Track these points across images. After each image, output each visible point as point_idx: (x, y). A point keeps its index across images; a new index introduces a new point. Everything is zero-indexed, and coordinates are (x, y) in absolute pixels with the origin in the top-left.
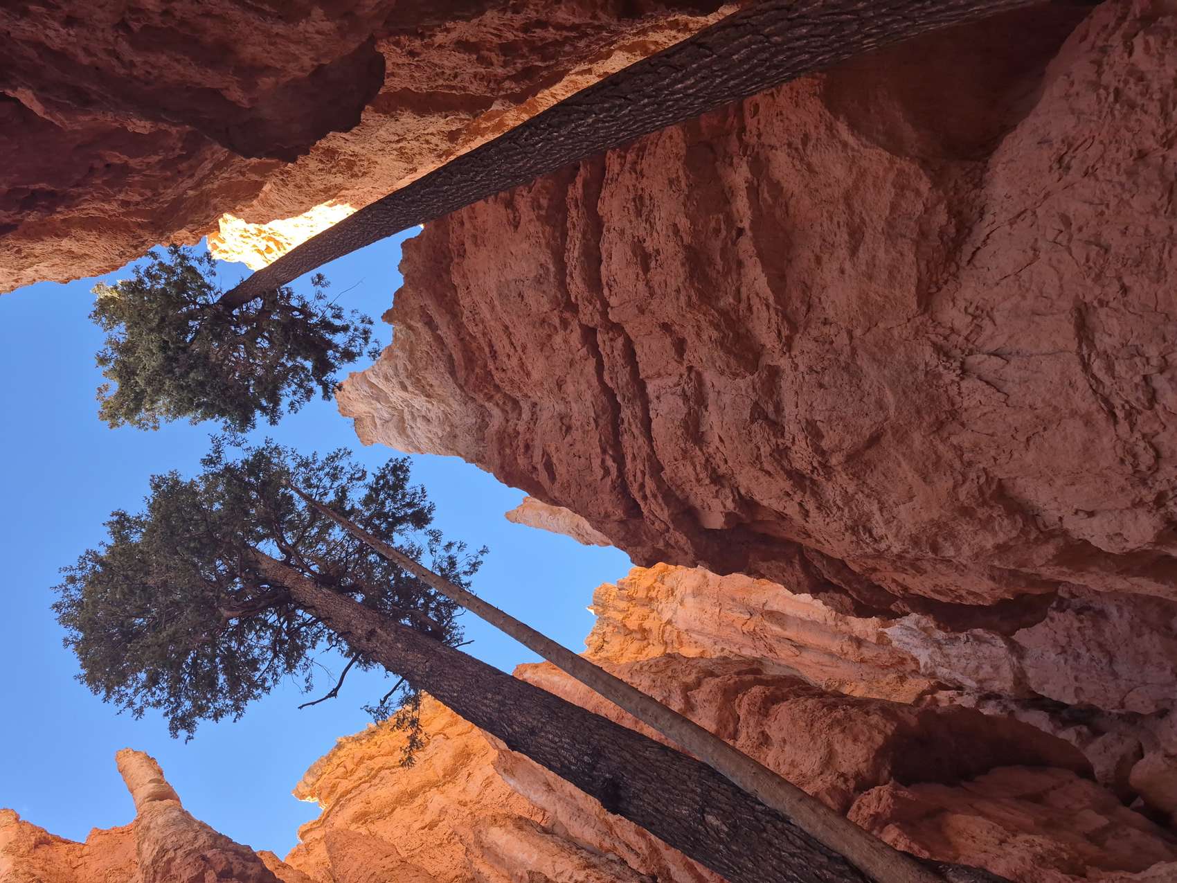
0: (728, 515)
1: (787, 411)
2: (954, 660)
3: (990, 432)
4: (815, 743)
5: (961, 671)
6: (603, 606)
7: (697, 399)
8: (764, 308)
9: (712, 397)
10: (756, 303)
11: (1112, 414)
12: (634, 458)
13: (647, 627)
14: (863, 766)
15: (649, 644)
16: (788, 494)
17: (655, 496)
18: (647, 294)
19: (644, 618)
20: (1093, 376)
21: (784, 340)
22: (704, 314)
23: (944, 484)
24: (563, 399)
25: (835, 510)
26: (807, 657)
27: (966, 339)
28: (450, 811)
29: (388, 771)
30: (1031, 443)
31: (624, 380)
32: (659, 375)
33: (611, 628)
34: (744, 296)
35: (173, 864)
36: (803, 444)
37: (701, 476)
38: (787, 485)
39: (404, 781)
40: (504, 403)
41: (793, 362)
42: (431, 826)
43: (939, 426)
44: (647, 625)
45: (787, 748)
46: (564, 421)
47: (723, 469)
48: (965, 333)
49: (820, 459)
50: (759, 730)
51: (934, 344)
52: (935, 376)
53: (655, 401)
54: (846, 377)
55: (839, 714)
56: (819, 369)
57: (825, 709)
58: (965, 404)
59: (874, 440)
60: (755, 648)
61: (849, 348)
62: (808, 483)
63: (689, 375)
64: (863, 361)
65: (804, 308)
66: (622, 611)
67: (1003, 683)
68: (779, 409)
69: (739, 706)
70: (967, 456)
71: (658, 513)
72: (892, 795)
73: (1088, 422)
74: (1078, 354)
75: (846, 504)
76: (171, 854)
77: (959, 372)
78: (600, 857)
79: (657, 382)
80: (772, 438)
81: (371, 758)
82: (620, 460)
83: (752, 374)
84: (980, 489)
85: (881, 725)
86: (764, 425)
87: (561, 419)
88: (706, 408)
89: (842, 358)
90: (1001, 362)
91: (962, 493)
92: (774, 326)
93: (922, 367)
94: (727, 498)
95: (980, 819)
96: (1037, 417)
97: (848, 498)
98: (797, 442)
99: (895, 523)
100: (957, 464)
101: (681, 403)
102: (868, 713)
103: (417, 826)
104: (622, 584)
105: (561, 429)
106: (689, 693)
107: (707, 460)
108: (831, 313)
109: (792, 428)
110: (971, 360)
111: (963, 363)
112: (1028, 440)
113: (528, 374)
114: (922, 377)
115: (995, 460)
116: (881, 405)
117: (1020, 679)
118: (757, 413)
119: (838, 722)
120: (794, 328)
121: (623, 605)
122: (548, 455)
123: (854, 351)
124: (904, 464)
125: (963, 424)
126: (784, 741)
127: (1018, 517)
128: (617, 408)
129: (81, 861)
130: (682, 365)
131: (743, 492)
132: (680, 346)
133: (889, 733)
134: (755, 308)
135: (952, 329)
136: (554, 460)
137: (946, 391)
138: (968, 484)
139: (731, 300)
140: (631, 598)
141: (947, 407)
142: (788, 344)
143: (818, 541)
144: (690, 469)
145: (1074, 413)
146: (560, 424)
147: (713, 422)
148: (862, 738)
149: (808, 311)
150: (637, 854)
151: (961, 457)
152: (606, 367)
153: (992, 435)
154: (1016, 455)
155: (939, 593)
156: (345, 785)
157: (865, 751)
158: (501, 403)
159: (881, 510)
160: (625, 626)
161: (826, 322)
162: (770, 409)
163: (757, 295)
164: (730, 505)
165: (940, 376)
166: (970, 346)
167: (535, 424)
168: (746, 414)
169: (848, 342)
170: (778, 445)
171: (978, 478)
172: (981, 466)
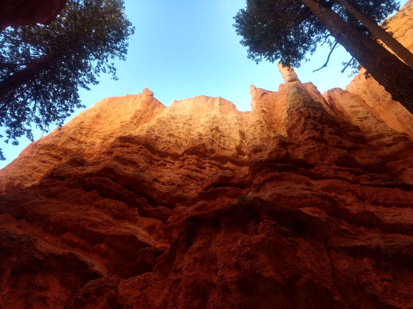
35: (293, 112)
76: (291, 109)
129: (276, 98)
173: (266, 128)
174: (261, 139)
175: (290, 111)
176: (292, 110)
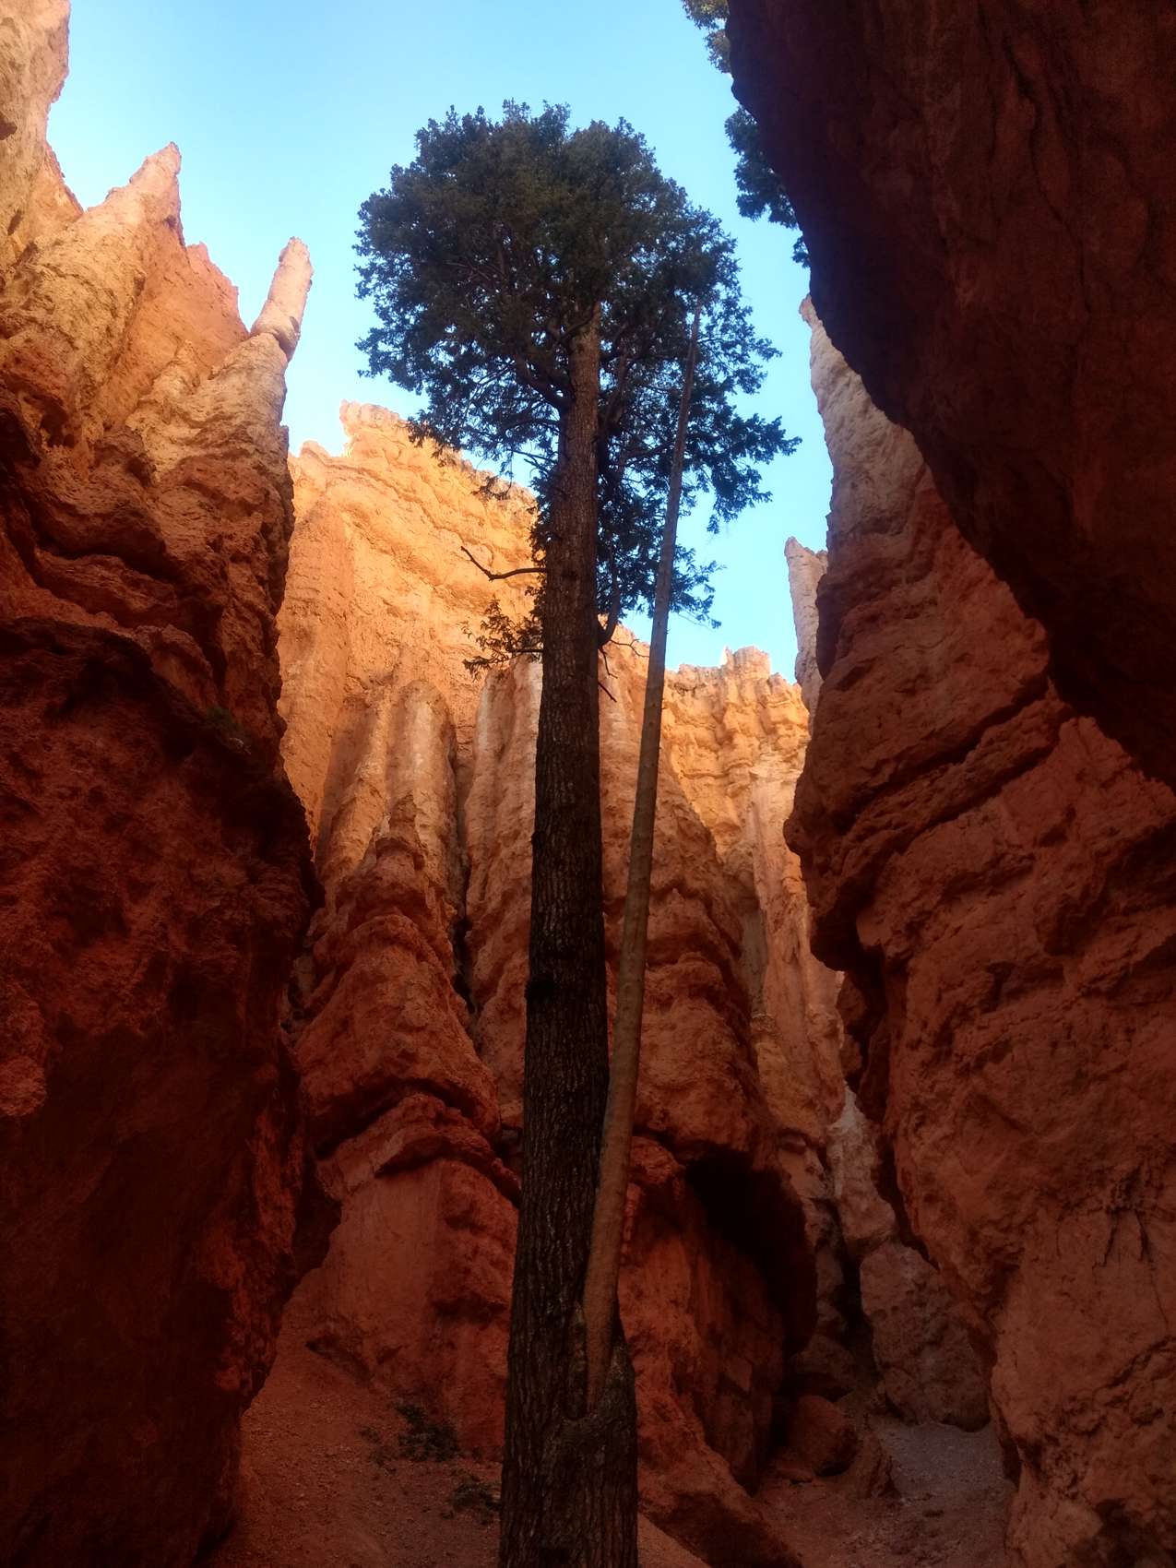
0: (878, 950)
1: (1014, 1007)
2: (857, 1163)
3: (1062, 1251)
4: (686, 1067)
5: (849, 1176)
6: (737, 668)
7: (998, 876)
8: (1125, 951)
9: (1007, 897)
10: (1128, 936)
11: (1116, 1382)
12: (904, 805)
13: (736, 741)
14: (686, 1131)
15: (716, 752)
16: (925, 1025)
17: (866, 853)
18: (1104, 779)
19: (745, 732)
20: (1148, 1359)
21: (1093, 986)
22: (1094, 875)
23: (993, 1209)
24: (947, 667)
25: (928, 1082)
26: (788, 974)
27: (1154, 1207)
28: (418, 624)
29: (421, 513)
30: (1064, 1298)
31: (993, 766)
32: (1013, 814)
33: (712, 690)
34: (1133, 919)
36: (982, 1042)
37: (909, 910)
38: (934, 1025)
39: (421, 542)
40: (921, 553)
41: (1072, 1003)
42: (393, 611)
43: (1052, 1195)
44: (740, 740)
45: (666, 1034)
46: (918, 682)
47: (927, 935)
48: (1162, 1203)
49: (972, 1064)
50: (672, 993)
51: (1137, 1172)
52: (1101, 1178)
53: (981, 815)
54: (1071, 1076)
55: (730, 1084)
56: (1073, 1037)
57: (727, 1066)
58: (1080, 1218)
59: (1012, 1124)
60: (770, 901)
61: (1104, 1071)
62: (945, 1048)
63: (1024, 857)
64: (1095, 1092)
65: (1140, 999)
66: (741, 697)
67: (854, 1228)
68: (1016, 994)
69: (688, 959)
70: (1028, 1228)
71: (849, 861)
72: (670, 1179)
73: (1101, 1358)
74: (1167, 1338)
75: (937, 1094)
77: (1113, 1207)
78: (459, 845)
79: (1005, 814)
80: (977, 999)
81: (425, 479)
82: (896, 783)
83: (1045, 950)
84: (999, 1250)
85: (738, 1135)
86: (990, 985)
87: (921, 676)
88: (992, 893)
89: (1090, 1066)
90: (1138, 1252)
91: (988, 1232)
92: (1106, 970)
93: (1107, 1163)
94: (898, 945)
95: (687, 1271)
96: (1091, 1301)
97: (945, 1096)
98: (983, 1032)
99: (939, 1154)
100: (1018, 1219)
101: (987, 858)
102: (744, 1114)
103: (385, 594)
104: (777, 682)
105: (908, 681)
106: (675, 890)
107: (930, 913)
108: (1141, 1036)
109: (995, 1020)
110: (1131, 1219)
111: (1125, 1209)
112: (1066, 1294)
113: (964, 597)
114: (1095, 1166)
115: (1036, 1260)
116: (1051, 1124)
117: (866, 1245)
118: (1000, 972)
119: (720, 1087)
120: (1112, 994)
121: (750, 695)
122: (871, 667)
123: (1104, 1078)
124: (998, 1160)
125: (1061, 1219)
126: (673, 1028)
127: (989, 1289)
128: (959, 758)
130: (1034, 846)
131: (911, 963)
132: (1054, 837)
133: (734, 1147)
134: (1123, 935)
135: (1161, 1188)
136: (867, 681)
137: (1088, 1196)
138: (1002, 1235)
139: (1123, 905)
140: (763, 702)
141: (1073, 1200)
142: (1090, 993)
143: (897, 1048)
144: (913, 893)
145: (1106, 1341)
146: (913, 676)
147: (975, 912)
148: (715, 1120)
149: (1140, 1005)
150: (483, 896)
151: (1025, 1222)
152: (1004, 727)
153: (1059, 1254)
154: (1048, 1282)
155: (904, 1178)
156: (380, 466)
157: (703, 1128)
158: (920, 548)
159: (946, 1137)
160: (725, 710)
161: (1129, 1032)
162: (1011, 984)
163: (1139, 937)
164: (891, 951)
165: (1102, 1185)
166: (1148, 1212)
167: (908, 617)
168: (997, 958)
169: (1113, 1065)
170: (971, 1009)
171: (1012, 1244)
172: (1025, 1245)
173: (108, 349)
174: (84, 369)
175: (244, 446)
176: (251, 452)
